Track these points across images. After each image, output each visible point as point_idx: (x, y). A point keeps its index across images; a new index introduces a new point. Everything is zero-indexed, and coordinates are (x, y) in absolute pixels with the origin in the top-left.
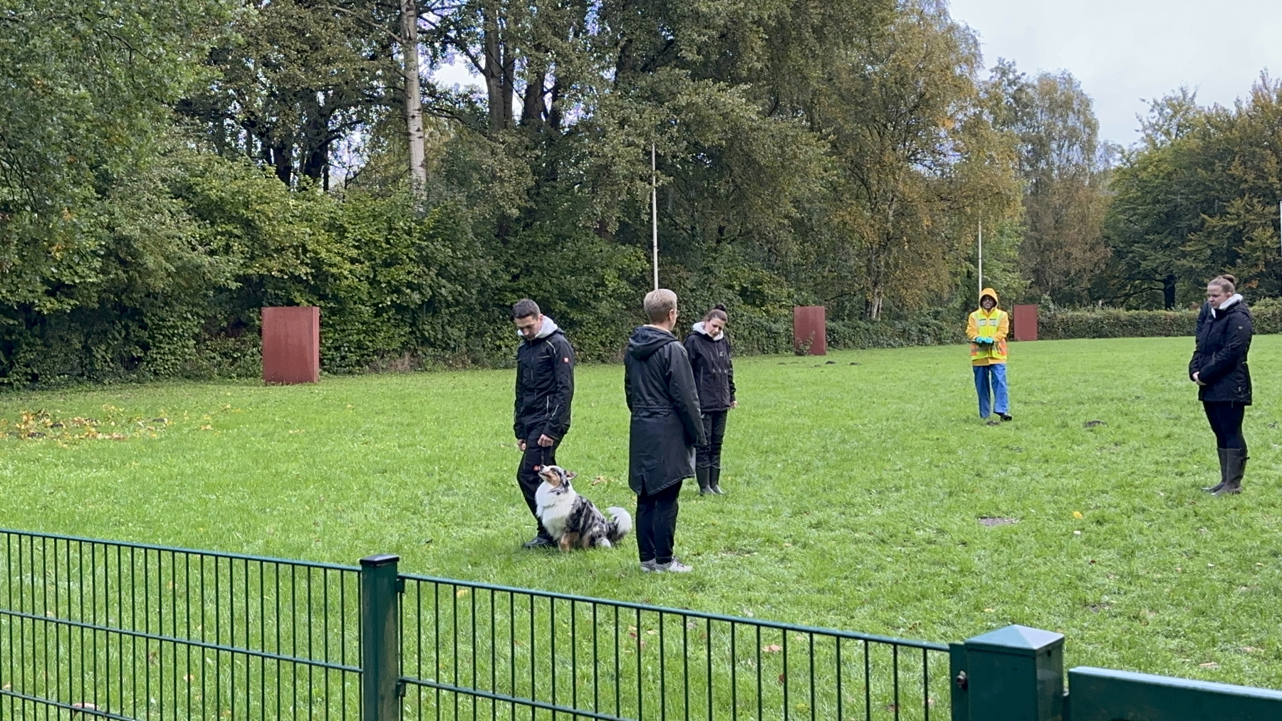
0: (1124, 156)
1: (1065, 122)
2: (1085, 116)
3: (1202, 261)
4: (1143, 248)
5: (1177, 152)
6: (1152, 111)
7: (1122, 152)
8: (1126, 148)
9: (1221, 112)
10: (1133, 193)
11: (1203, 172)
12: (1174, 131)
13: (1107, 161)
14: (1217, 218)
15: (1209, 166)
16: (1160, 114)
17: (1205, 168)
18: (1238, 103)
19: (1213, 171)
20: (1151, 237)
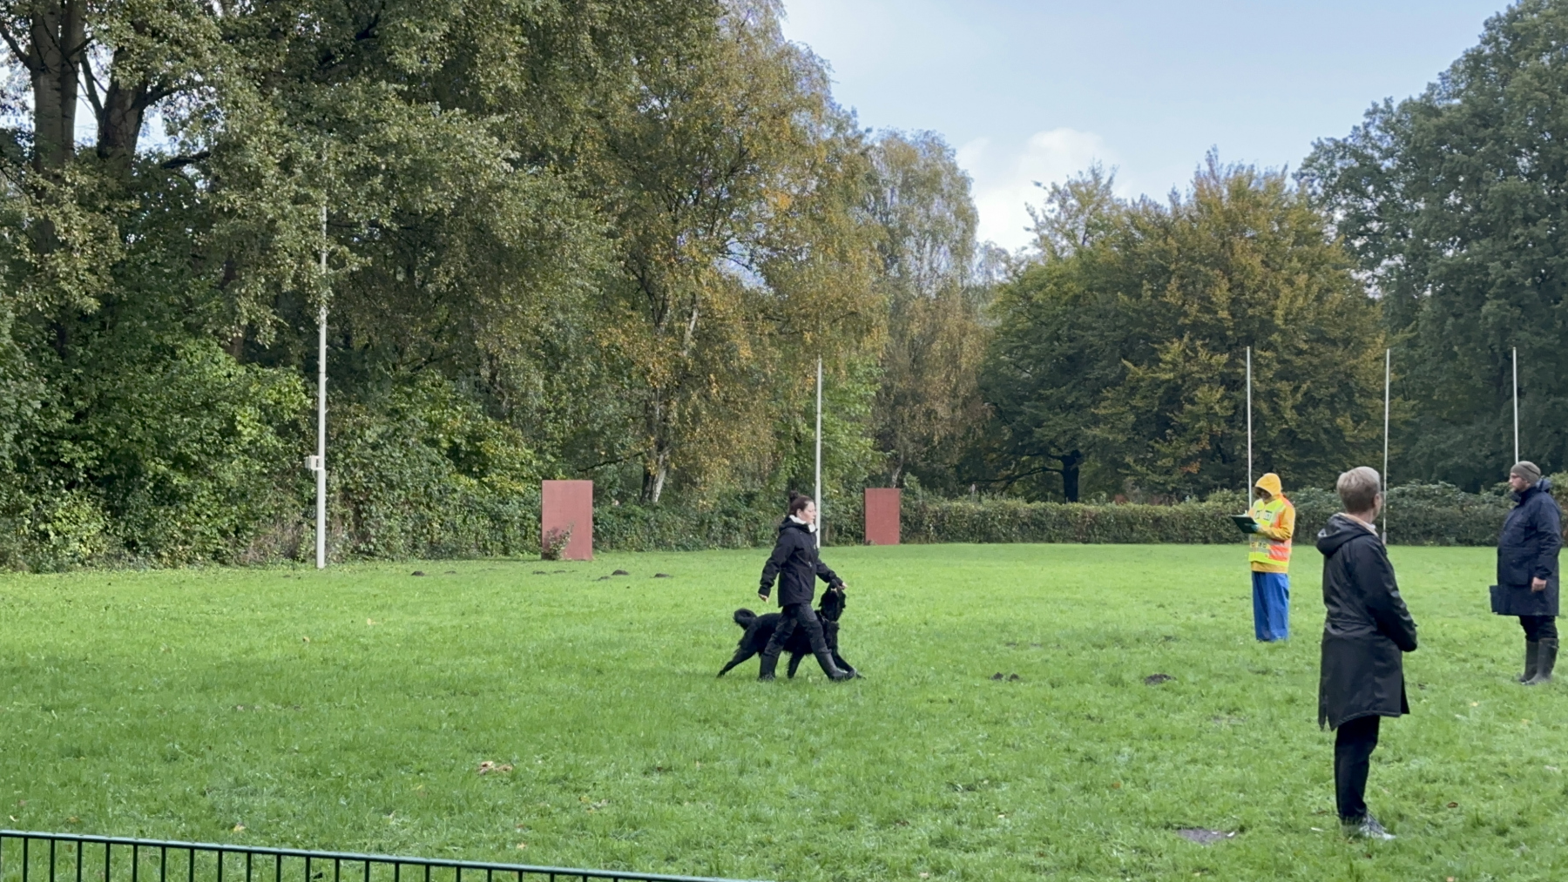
0: (1010, 267)
1: (928, 209)
2: (960, 202)
3: (1123, 431)
4: (1036, 407)
5: (1088, 264)
6: (1050, 201)
7: (1007, 261)
8: (1012, 254)
9: (1151, 208)
10: (1024, 323)
11: (1126, 298)
12: (1081, 234)
13: (989, 273)
14: (1145, 366)
15: (1133, 289)
16: (1062, 206)
17: (1128, 293)
18: (1174, 196)
19: (1139, 297)
20: (1048, 392)
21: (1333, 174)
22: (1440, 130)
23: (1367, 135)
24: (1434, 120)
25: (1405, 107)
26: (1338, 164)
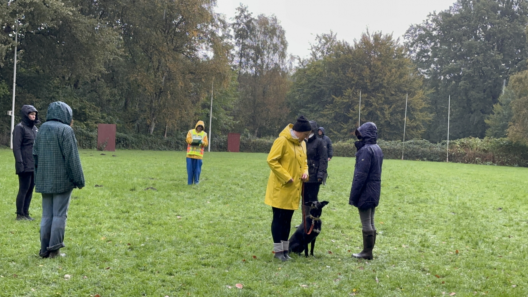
0: (300, 62)
1: (272, 40)
2: (282, 39)
3: (330, 120)
4: (305, 111)
5: (324, 62)
6: (316, 40)
7: (299, 59)
8: (301, 57)
10: (304, 81)
11: (334, 74)
12: (325, 51)
13: (291, 63)
14: (339, 97)
15: (336, 71)
16: (319, 42)
18: (354, 40)
19: (338, 74)
20: (309, 106)
21: (416, 36)
22: (450, 22)
23: (427, 23)
24: (448, 18)
25: (440, 14)
26: (417, 33)
